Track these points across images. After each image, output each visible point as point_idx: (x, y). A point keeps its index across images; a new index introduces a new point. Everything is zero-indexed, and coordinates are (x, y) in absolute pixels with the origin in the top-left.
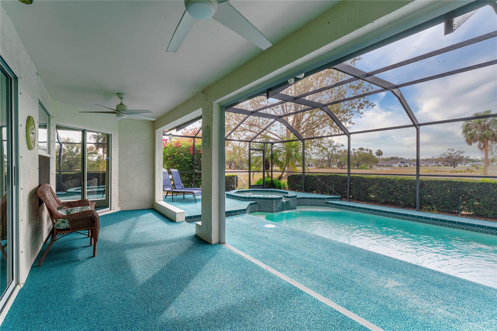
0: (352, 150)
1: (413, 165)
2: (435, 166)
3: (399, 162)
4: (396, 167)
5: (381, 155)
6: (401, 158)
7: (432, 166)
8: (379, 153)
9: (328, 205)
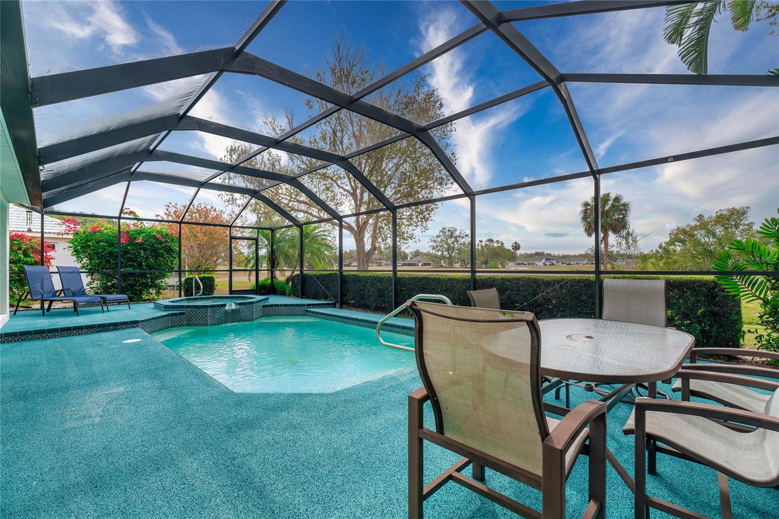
0: (479, 242)
1: (561, 263)
2: (587, 264)
3: (544, 259)
4: (540, 266)
5: (518, 250)
6: (548, 254)
7: (584, 264)
8: (516, 246)
9: (307, 313)
